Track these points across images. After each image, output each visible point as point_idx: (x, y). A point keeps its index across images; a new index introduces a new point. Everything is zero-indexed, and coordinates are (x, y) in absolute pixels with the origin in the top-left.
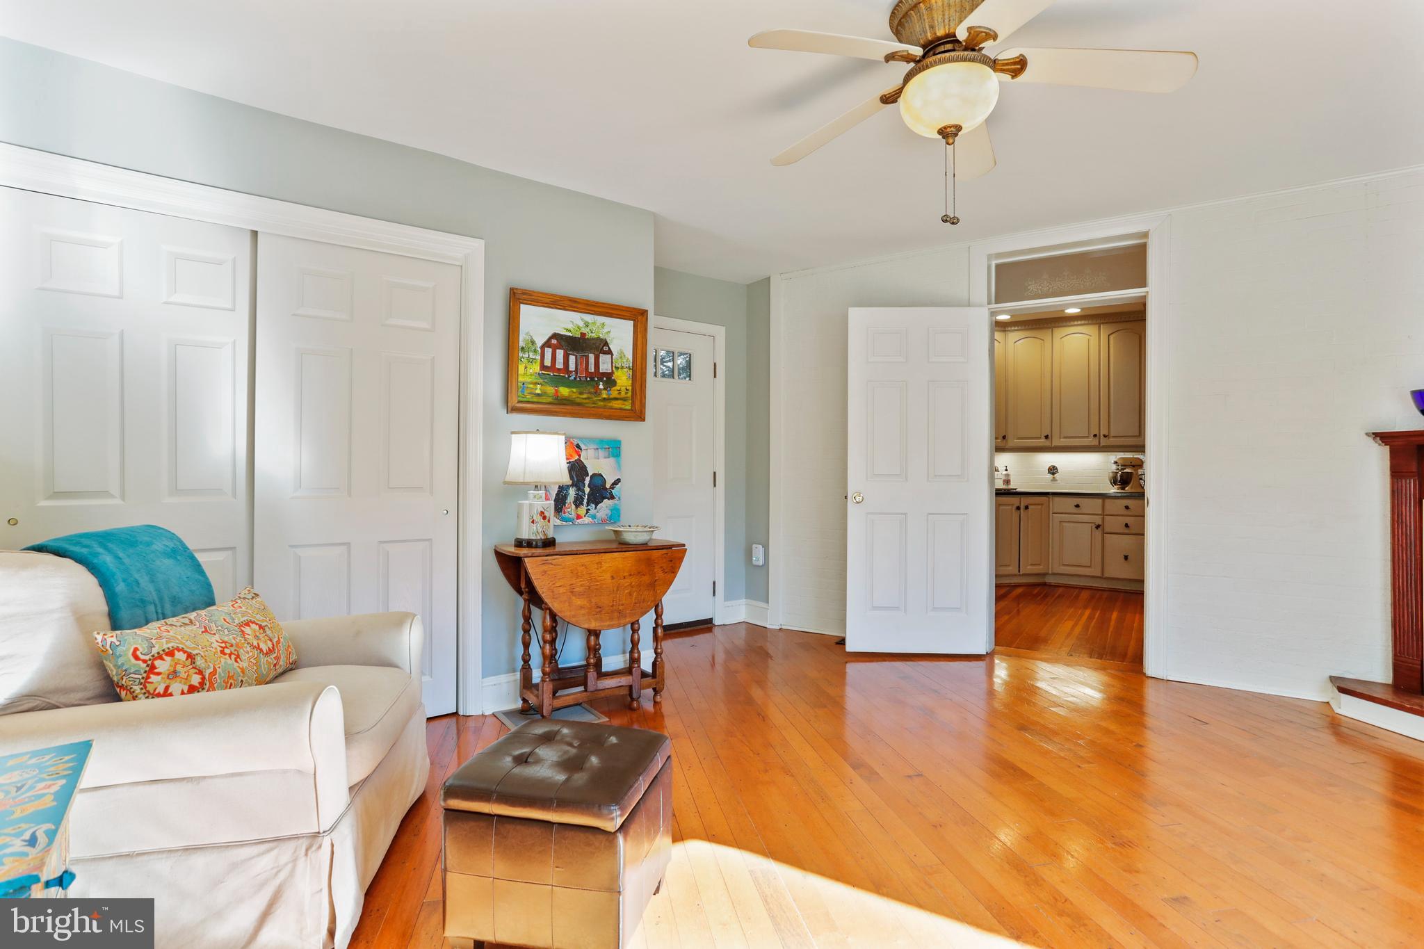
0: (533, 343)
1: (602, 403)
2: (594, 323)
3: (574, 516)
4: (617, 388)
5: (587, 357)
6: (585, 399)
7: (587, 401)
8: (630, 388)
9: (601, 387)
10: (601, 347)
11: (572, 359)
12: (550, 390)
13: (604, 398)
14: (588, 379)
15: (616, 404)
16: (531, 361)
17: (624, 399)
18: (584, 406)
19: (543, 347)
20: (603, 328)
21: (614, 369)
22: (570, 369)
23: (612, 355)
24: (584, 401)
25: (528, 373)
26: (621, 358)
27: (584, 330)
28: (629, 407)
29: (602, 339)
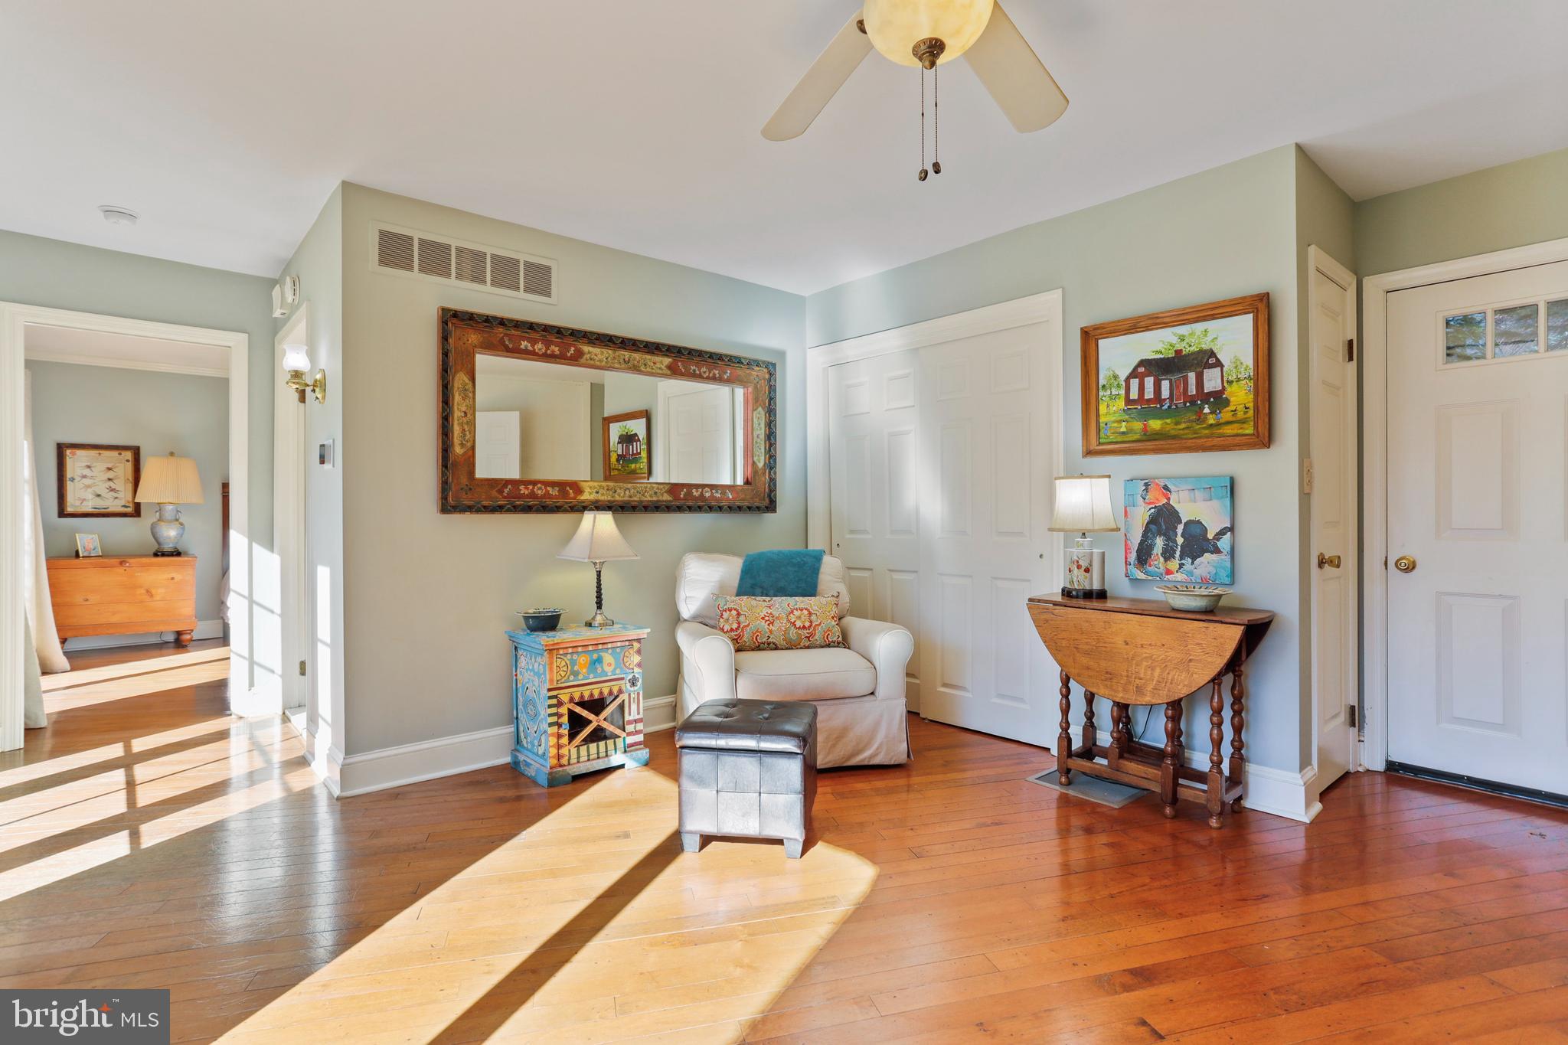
0: (1116, 377)
1: (1207, 432)
2: (1192, 334)
3: (1162, 570)
4: (1232, 408)
5: (1186, 379)
6: (1183, 429)
7: (1186, 431)
8: (1251, 405)
9: (1207, 410)
10: (1207, 359)
11: (1165, 385)
12: (1138, 425)
13: (1211, 425)
14: (1188, 404)
15: (1228, 430)
16: (1113, 398)
17: (1243, 422)
18: (1182, 439)
19: (1127, 380)
20: (1206, 335)
21: (1225, 384)
22: (1163, 397)
23: (1222, 366)
24: (1181, 432)
25: (1111, 411)
26: (1236, 367)
27: (1178, 347)
28: (1250, 430)
29: (1206, 351)
